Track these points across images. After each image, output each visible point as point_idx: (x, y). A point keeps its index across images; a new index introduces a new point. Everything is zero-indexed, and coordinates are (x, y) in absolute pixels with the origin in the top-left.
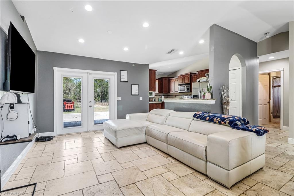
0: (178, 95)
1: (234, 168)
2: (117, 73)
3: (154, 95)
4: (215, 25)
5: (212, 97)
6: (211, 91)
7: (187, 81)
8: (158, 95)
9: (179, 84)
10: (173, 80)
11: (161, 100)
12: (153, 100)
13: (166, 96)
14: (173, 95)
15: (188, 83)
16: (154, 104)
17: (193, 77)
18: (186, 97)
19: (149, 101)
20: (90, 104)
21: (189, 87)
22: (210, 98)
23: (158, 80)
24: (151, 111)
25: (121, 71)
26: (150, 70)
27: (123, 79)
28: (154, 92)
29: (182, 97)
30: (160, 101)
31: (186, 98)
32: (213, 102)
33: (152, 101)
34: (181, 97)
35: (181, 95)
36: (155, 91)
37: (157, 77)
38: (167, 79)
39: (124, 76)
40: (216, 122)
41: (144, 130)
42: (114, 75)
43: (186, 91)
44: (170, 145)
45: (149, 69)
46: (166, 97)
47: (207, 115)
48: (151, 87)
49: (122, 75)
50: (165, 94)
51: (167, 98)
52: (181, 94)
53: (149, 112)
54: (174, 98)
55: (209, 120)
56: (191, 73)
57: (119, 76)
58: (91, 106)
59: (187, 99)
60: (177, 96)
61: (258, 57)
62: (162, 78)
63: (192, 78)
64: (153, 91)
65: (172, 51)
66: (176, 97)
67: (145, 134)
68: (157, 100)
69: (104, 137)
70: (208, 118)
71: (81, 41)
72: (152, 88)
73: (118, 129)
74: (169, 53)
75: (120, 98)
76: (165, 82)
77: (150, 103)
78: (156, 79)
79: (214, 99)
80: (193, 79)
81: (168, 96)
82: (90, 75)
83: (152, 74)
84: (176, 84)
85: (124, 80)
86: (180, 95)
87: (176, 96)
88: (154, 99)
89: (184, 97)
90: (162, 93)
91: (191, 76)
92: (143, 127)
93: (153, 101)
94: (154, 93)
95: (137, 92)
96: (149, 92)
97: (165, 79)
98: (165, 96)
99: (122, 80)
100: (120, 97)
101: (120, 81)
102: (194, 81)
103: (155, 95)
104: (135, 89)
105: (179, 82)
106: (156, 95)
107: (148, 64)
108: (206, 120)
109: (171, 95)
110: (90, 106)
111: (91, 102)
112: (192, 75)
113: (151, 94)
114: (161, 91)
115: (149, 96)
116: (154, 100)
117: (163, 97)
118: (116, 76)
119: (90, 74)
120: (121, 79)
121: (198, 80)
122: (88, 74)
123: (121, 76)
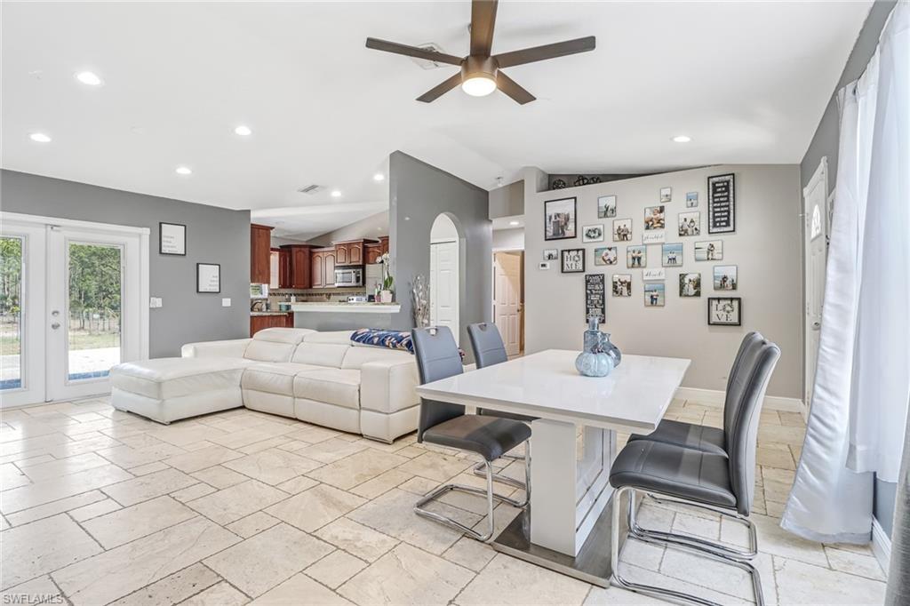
0: (334, 294)
1: (399, 411)
2: (148, 230)
3: (267, 292)
4: (398, 152)
5: (393, 300)
6: (392, 286)
7: (356, 259)
8: (279, 295)
9: (337, 265)
10: (321, 254)
11: (288, 307)
12: (264, 306)
13: (302, 295)
14: (321, 294)
15: (358, 264)
16: (265, 316)
17: (371, 249)
18: (355, 298)
19: (252, 310)
20: (53, 320)
21: (361, 276)
22: (390, 301)
23: (278, 253)
24: (257, 335)
25: (163, 225)
26: (255, 228)
27: (171, 249)
28: (267, 285)
29: (345, 298)
30: (284, 309)
31: (355, 301)
32: (396, 309)
33: (260, 310)
34: (342, 298)
35: (343, 294)
36: (268, 282)
37: (274, 244)
38: (307, 250)
39: (174, 238)
40: (388, 346)
41: (238, 377)
42: (140, 235)
43: (353, 284)
44: (298, 398)
45: (252, 225)
46: (304, 298)
47: (375, 334)
48: (257, 272)
49: (168, 237)
50: (299, 291)
51: (306, 301)
52: (343, 292)
53: (251, 337)
54: (324, 301)
55: (378, 344)
56: (366, 241)
57: (159, 238)
58: (59, 326)
59: (358, 304)
60: (332, 297)
61: (491, 221)
62: (289, 247)
63: (369, 253)
64: (264, 283)
65: (313, 187)
66: (329, 298)
67: (241, 386)
68: (275, 307)
69: (113, 410)
70: (376, 340)
71: (40, 138)
72: (260, 273)
73: (164, 378)
74: (306, 190)
75: (158, 302)
76: (299, 257)
77: (255, 314)
78: (273, 249)
79: (398, 304)
80: (371, 254)
81: (307, 295)
82: (57, 231)
83: (259, 237)
84: (330, 264)
85: (174, 249)
86: (339, 294)
87: (329, 295)
88: (267, 305)
89: (351, 298)
90: (290, 287)
91: (365, 248)
92: (234, 371)
93: (264, 310)
94: (265, 287)
95: (213, 283)
96: (253, 284)
97: (298, 249)
98: (299, 295)
99: (165, 250)
100: (160, 299)
101: (161, 253)
102: (371, 262)
103: (270, 294)
104: (209, 277)
105: (336, 260)
106: (273, 293)
107: (249, 211)
108: (373, 343)
109: (316, 295)
110: (55, 327)
111: (57, 312)
112: (369, 245)
113: (259, 290)
114: (287, 281)
115: (252, 296)
116: (267, 308)
117: (293, 298)
118: (148, 237)
119: (55, 228)
120: (163, 248)
121: (379, 260)
122: (49, 228)
123: (163, 239)
